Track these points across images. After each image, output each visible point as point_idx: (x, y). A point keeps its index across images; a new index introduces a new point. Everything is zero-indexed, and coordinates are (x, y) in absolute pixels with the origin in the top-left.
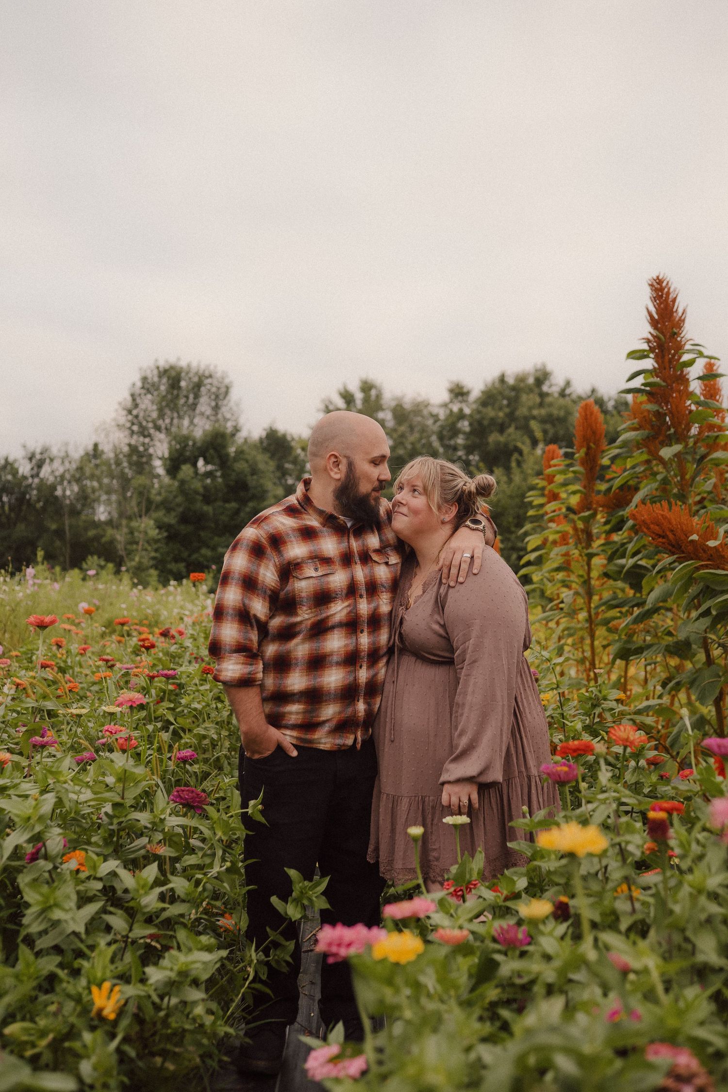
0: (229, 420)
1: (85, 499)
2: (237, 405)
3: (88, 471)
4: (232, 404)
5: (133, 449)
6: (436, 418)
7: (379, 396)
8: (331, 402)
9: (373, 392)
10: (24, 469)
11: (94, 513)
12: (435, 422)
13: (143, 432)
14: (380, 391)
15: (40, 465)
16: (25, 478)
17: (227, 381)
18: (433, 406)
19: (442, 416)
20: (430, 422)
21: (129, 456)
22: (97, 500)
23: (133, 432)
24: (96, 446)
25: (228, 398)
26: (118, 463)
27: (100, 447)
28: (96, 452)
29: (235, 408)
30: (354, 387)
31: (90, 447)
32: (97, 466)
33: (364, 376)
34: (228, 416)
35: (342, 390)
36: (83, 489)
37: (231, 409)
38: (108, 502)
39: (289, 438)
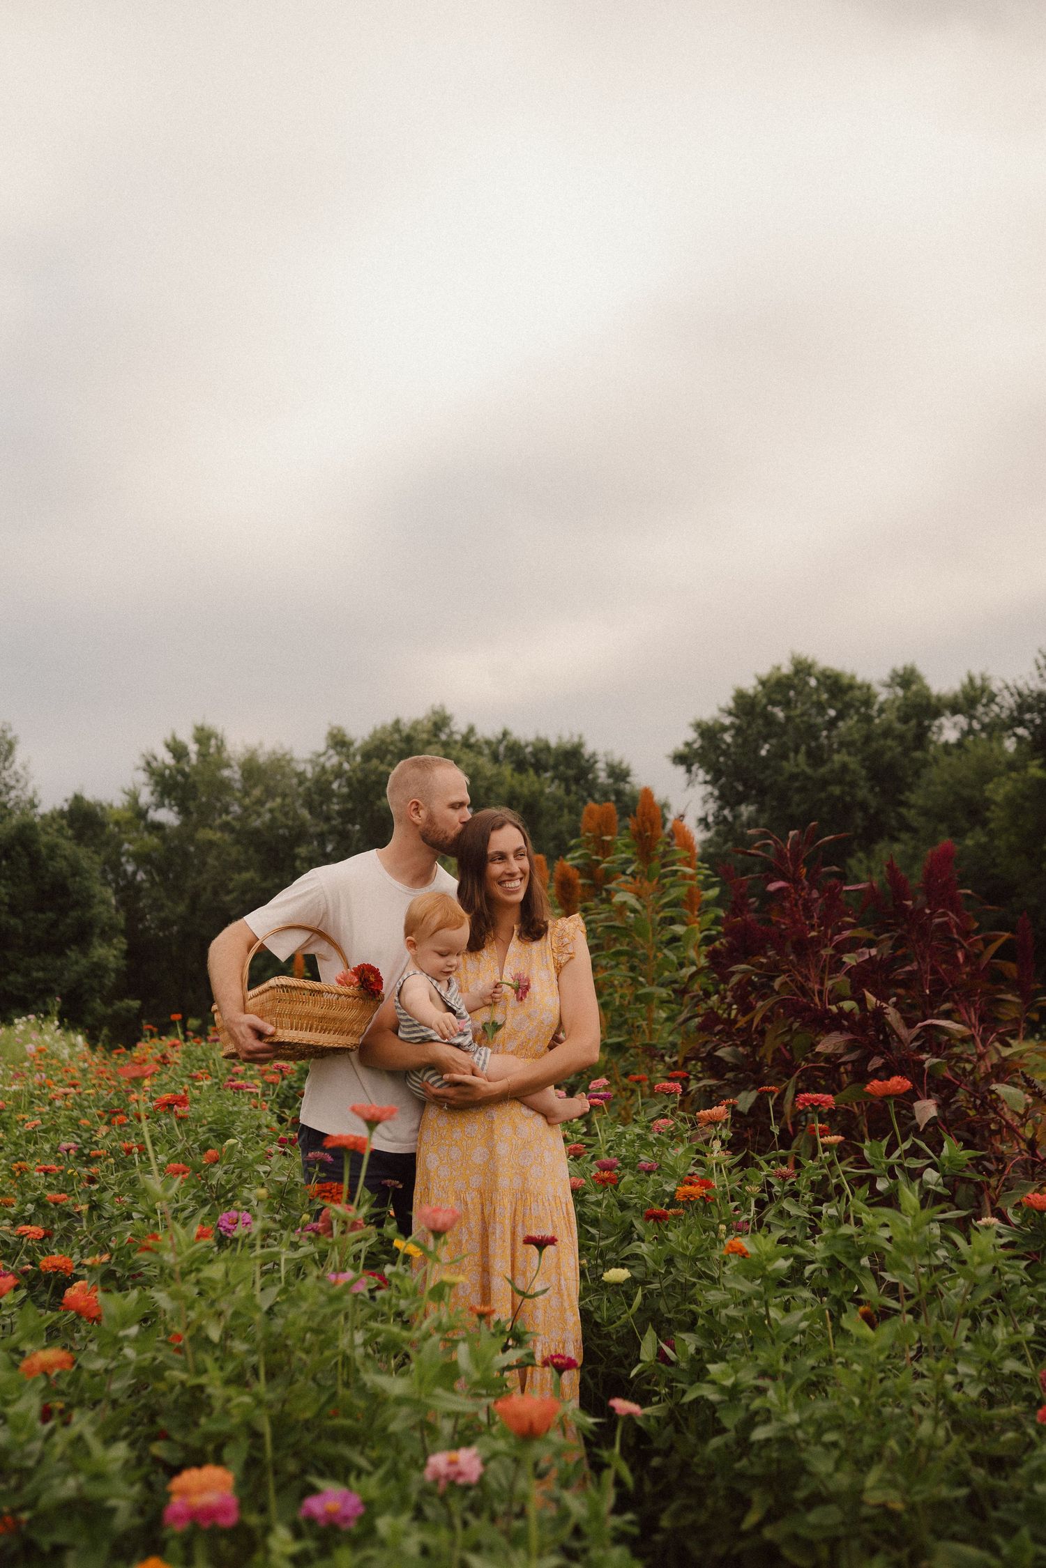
0: (13, 788)
2: (24, 768)
4: (17, 766)
6: (301, 776)
7: (220, 748)
8: (155, 758)
9: (213, 742)
12: (300, 783)
14: (222, 742)
17: (9, 736)
18: (298, 762)
19: (309, 775)
20: (295, 781)
25: (11, 759)
29: (21, 771)
30: (186, 737)
33: (199, 724)
34: (12, 783)
35: (169, 739)
37: (16, 773)
39: (98, 809)
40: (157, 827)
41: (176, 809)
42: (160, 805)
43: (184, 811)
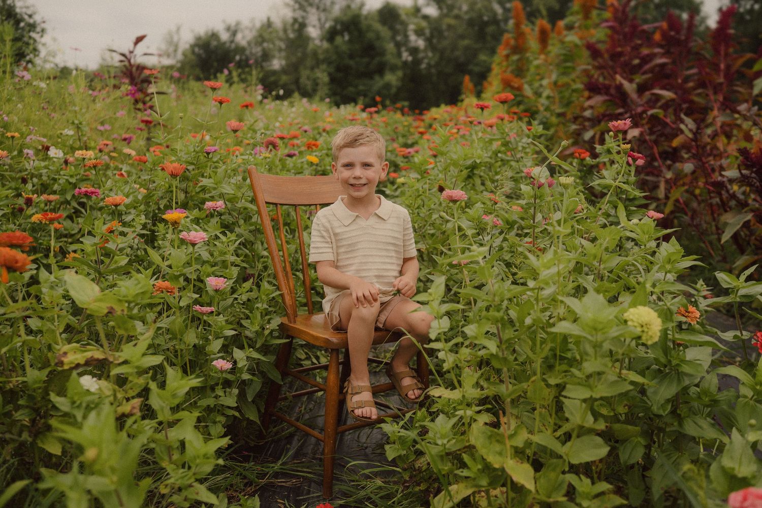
1: (266, 56)
3: (266, 36)
5: (295, 20)
10: (225, 36)
11: (271, 65)
13: (302, 8)
15: (234, 33)
16: (225, 43)
21: (293, 25)
22: (274, 57)
23: (294, 10)
24: (269, 19)
26: (285, 30)
27: (272, 19)
28: (269, 24)
31: (265, 20)
32: (271, 33)
36: (264, 50)
38: (280, 58)
40: (426, 17)
41: (437, 7)
42: (428, 5)
43: (440, 8)
